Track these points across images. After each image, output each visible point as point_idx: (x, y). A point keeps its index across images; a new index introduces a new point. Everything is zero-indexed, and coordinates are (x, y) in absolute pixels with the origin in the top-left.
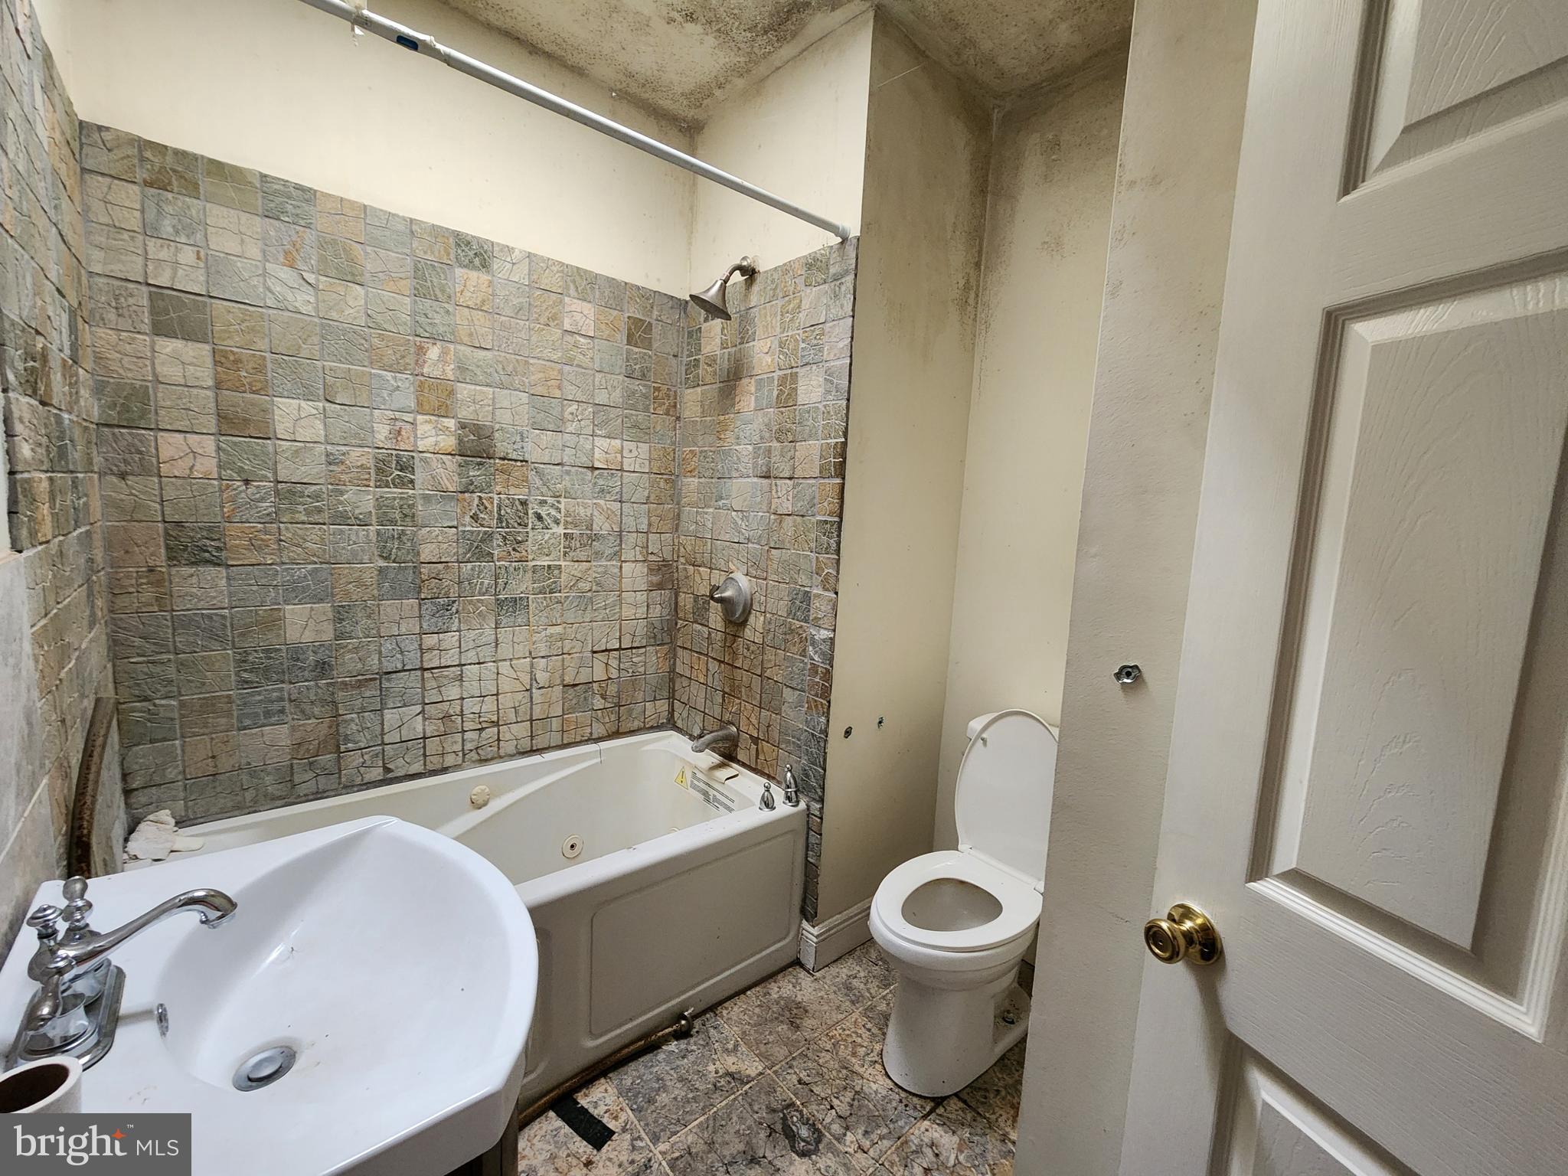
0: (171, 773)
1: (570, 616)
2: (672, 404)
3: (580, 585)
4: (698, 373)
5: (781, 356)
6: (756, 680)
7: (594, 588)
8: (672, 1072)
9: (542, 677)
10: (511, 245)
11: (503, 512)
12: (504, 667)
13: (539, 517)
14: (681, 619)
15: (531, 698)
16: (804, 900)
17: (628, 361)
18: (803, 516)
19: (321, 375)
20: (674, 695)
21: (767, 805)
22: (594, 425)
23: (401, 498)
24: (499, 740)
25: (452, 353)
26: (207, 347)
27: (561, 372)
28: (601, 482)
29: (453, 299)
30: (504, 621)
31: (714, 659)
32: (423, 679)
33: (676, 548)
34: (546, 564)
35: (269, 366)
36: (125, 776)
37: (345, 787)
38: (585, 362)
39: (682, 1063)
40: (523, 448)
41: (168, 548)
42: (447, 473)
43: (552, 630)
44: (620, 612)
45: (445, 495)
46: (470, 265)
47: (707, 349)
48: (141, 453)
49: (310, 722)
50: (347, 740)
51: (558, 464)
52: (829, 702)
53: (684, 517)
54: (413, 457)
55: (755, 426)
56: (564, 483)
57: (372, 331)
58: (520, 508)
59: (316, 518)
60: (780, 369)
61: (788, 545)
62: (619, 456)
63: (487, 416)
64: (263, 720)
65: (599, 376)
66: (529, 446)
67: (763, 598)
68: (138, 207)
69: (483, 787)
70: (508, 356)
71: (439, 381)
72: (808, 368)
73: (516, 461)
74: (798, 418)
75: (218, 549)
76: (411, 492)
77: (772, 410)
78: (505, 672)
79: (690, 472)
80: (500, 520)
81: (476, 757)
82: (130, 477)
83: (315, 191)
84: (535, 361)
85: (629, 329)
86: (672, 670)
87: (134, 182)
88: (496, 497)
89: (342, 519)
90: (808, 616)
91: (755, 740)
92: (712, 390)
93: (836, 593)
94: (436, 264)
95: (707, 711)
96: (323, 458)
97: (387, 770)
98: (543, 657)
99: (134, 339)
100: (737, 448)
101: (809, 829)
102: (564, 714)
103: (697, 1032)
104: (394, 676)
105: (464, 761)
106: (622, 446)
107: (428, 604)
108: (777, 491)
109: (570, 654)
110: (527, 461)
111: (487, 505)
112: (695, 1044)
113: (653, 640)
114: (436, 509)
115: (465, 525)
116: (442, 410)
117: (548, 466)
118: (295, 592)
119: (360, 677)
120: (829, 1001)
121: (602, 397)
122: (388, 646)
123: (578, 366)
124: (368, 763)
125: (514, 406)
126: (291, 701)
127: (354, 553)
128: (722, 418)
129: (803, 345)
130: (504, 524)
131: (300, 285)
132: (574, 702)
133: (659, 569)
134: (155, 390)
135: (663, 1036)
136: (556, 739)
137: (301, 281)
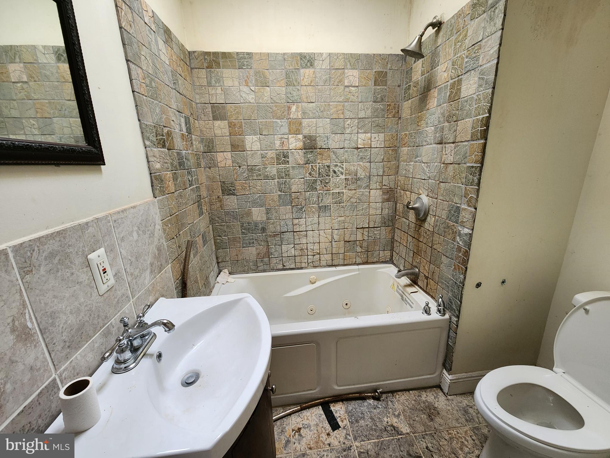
0: (227, 259)
1: (347, 213)
2: (397, 111)
3: (352, 200)
4: (410, 93)
5: (453, 71)
6: (429, 250)
7: (358, 201)
8: (368, 413)
9: (336, 237)
10: (322, 52)
11: (320, 171)
12: (322, 232)
13: (335, 172)
14: (397, 215)
15: (332, 245)
16: (445, 360)
17: (374, 94)
18: (459, 164)
19: (258, 125)
20: (393, 249)
21: (426, 312)
22: (358, 128)
23: (285, 168)
24: (320, 260)
25: (300, 107)
26: (226, 122)
27: (343, 106)
28: (361, 154)
29: (300, 84)
30: (321, 214)
31: (410, 235)
32: (294, 235)
33: (396, 182)
34: (337, 191)
35: (243, 125)
36: (217, 258)
37: (272, 269)
38: (354, 99)
39: (373, 410)
40: (328, 143)
41: (222, 190)
42: (299, 157)
43: (340, 219)
44: (369, 212)
45: (300, 166)
46: (306, 67)
47: (414, 79)
48: (213, 160)
49: (261, 247)
50: (272, 254)
51: (342, 148)
52: (466, 268)
53: (401, 167)
54: (288, 152)
55: (436, 115)
56: (345, 156)
57: (273, 104)
58: (327, 168)
59: (259, 178)
60: (452, 79)
61: (449, 181)
62: (369, 141)
63: (314, 131)
64: (248, 245)
65: (360, 104)
66: (330, 142)
67: (435, 209)
68: (205, 77)
69: (314, 276)
70: (321, 104)
71: (296, 120)
72: (469, 74)
73: (325, 149)
74: (460, 106)
75: (234, 190)
76: (288, 166)
77: (446, 104)
78: (322, 235)
79: (404, 144)
80: (319, 174)
81: (312, 265)
82: (211, 168)
83: (252, 53)
84: (333, 103)
85: (376, 78)
86: (393, 238)
87: (204, 68)
88: (318, 165)
89: (267, 177)
90: (458, 220)
91: (427, 278)
92: (416, 100)
93: (476, 209)
94: (293, 70)
95: (406, 259)
96: (260, 156)
97: (284, 266)
98: (336, 229)
99: (208, 123)
100: (426, 129)
101: (450, 328)
102: (344, 253)
103: (383, 400)
104: (285, 233)
105: (308, 266)
106: (371, 136)
107: (295, 208)
108: (445, 151)
109: (347, 229)
110: (329, 149)
111: (314, 168)
112: (381, 405)
113: (384, 224)
114: (296, 172)
115: (307, 177)
116: (297, 132)
117: (338, 150)
118: (255, 204)
119: (274, 233)
120: (452, 414)
121: (362, 115)
122: (282, 223)
123: (351, 102)
124: (278, 263)
125: (324, 125)
126: (255, 240)
127: (271, 190)
128: (420, 114)
129: (466, 60)
130: (321, 176)
131: (251, 92)
132: (349, 248)
133: (388, 192)
134: (215, 138)
135: (367, 396)
136: (341, 262)
137: (250, 90)
